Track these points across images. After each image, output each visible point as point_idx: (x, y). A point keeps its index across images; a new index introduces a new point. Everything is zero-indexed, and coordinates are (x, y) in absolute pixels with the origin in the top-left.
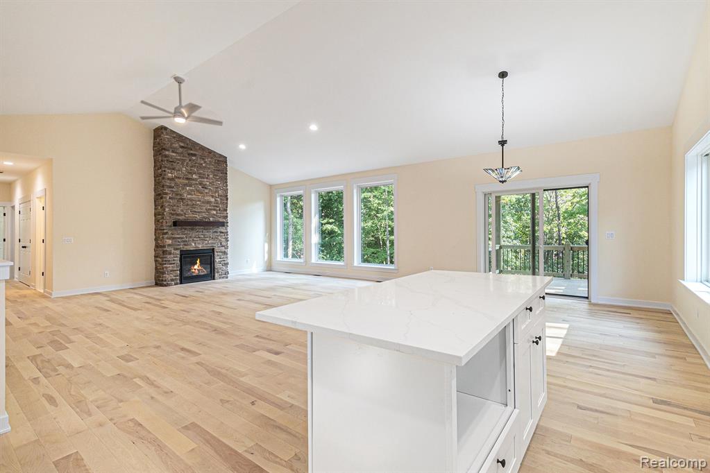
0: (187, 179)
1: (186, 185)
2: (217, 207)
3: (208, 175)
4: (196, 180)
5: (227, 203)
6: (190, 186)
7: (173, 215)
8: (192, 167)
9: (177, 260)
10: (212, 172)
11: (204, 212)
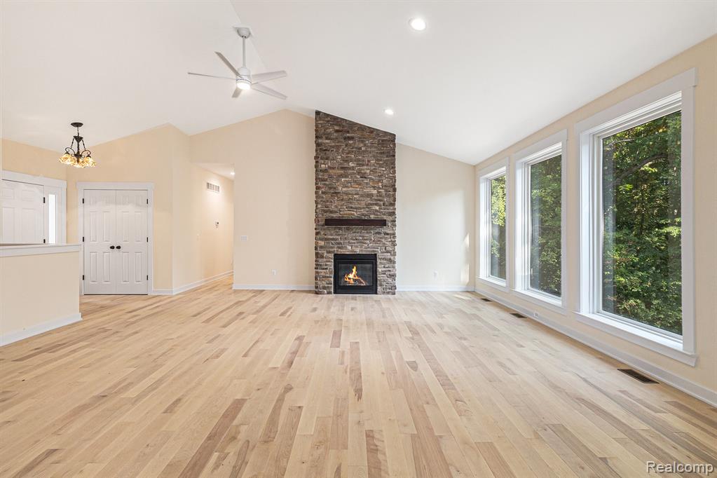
0: (342, 168)
1: (342, 176)
2: (380, 200)
3: (369, 161)
4: (353, 168)
5: (394, 195)
6: (346, 176)
7: (326, 212)
8: (348, 153)
9: (331, 265)
10: (374, 156)
11: (364, 208)
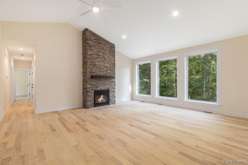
0: (97, 55)
1: (97, 58)
2: (110, 69)
3: (107, 53)
4: (101, 56)
5: (115, 67)
6: (99, 58)
7: (91, 72)
8: (99, 49)
9: (93, 95)
10: (108, 52)
11: (105, 72)
